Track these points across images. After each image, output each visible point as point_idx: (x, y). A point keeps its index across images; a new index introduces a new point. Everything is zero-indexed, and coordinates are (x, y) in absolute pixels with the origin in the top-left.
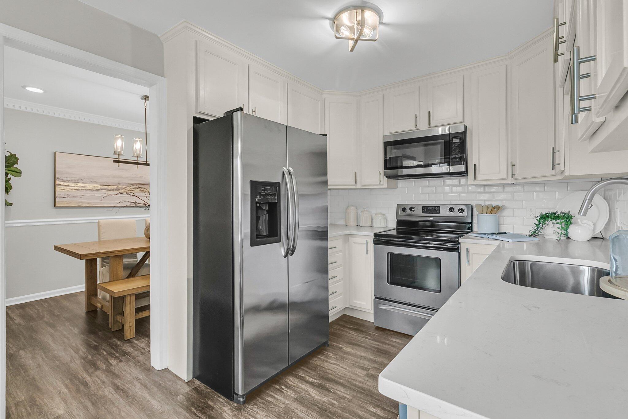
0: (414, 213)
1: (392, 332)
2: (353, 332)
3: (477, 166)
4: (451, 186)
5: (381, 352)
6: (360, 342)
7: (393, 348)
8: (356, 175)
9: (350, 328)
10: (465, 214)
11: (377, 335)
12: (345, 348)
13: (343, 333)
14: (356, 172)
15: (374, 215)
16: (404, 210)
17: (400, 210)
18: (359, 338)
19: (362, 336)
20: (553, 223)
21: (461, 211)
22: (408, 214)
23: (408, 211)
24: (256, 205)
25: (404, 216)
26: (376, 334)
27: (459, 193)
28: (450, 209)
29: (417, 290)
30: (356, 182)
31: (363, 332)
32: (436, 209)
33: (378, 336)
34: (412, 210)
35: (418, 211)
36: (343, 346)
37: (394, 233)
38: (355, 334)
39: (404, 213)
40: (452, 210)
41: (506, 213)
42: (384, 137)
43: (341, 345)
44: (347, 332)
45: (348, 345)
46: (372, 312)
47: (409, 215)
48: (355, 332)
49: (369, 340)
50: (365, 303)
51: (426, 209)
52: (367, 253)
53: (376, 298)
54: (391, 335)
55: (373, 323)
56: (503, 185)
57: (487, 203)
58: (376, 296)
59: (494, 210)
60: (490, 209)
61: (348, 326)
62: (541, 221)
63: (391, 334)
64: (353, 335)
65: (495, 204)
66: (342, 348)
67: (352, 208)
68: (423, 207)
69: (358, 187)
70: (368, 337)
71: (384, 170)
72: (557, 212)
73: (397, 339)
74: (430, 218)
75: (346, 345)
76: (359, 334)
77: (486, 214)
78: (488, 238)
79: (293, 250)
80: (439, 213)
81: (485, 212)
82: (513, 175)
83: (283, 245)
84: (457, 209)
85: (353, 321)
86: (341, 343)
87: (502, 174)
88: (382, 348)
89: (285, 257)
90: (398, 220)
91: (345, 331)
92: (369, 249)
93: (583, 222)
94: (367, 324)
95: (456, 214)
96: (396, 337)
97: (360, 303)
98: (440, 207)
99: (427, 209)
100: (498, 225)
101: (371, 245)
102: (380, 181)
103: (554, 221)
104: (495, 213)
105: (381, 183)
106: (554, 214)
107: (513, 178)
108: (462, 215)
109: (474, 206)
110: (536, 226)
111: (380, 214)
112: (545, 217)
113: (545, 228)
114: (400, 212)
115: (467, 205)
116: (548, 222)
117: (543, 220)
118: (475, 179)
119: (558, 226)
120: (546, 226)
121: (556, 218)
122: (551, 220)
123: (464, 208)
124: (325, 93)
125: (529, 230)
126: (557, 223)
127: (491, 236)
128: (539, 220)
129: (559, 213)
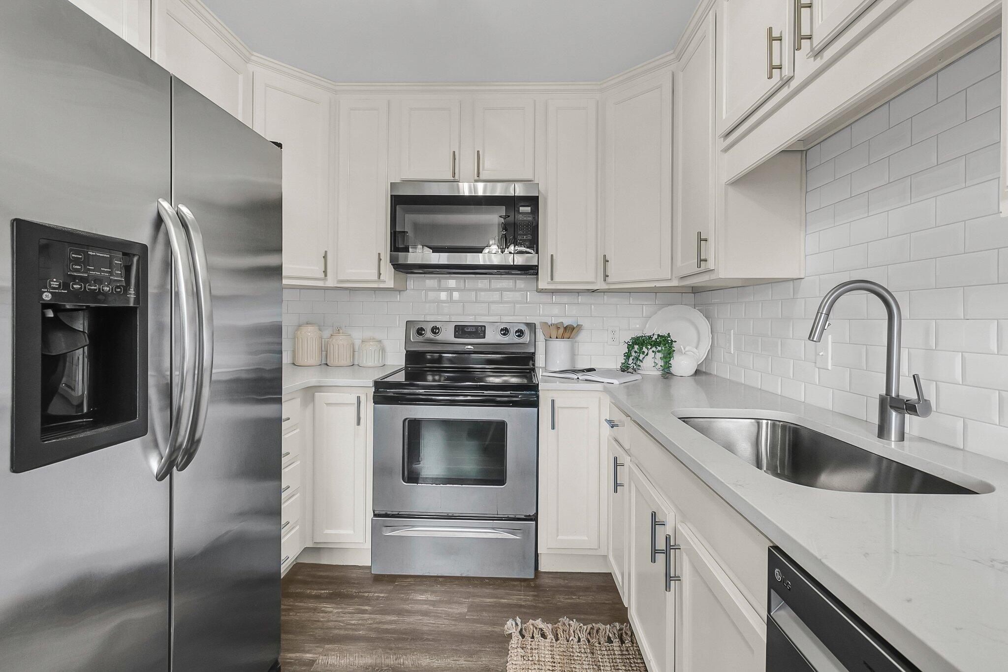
0: (440, 337)
1: (412, 580)
2: (328, 607)
3: (555, 256)
4: (501, 290)
5: (404, 639)
6: (353, 629)
7: (426, 620)
8: (325, 257)
9: (318, 597)
10: (526, 338)
11: (382, 595)
12: (321, 657)
13: (306, 616)
14: (326, 252)
15: (357, 343)
16: (420, 331)
17: (413, 332)
18: (347, 618)
19: (351, 609)
20: (653, 352)
21: (520, 333)
22: (428, 340)
23: (429, 335)
24: (43, 314)
25: (420, 344)
26: (381, 593)
27: (515, 303)
28: (502, 330)
29: (463, 486)
30: (325, 272)
31: (351, 597)
32: (479, 331)
33: (387, 598)
34: (435, 333)
35: (447, 335)
36: (316, 654)
37: (401, 377)
38: (336, 611)
39: (421, 338)
40: (505, 332)
41: (582, 338)
42: (393, 185)
43: (309, 652)
44: (315, 610)
45: (327, 646)
46: (368, 545)
47: (431, 342)
48: (333, 603)
49: (372, 616)
50: (351, 532)
51: (461, 331)
52: (359, 423)
53: (375, 515)
54: (411, 588)
55: (370, 568)
56: (578, 292)
57: (555, 321)
58: (376, 512)
59: (569, 331)
60: (561, 331)
61: (314, 592)
62: (633, 348)
63: (411, 585)
64: (331, 612)
65: (567, 322)
66: (312, 662)
67: (310, 328)
68: (456, 327)
69: (330, 282)
70: (367, 608)
71: (391, 251)
72: (653, 335)
73: (426, 591)
74: (469, 347)
75: (321, 650)
76: (344, 606)
77: (557, 338)
78: (578, 378)
79: (192, 451)
80: (484, 338)
81: (554, 336)
82: (606, 276)
83: (156, 445)
84: (513, 331)
85: (321, 577)
86: (307, 649)
87: (590, 275)
88: (403, 627)
89: (160, 478)
90: (407, 351)
91: (310, 610)
92: (362, 415)
93: (686, 349)
94: (354, 574)
95: (512, 338)
96: (423, 588)
97: (342, 532)
98: (485, 326)
99: (463, 330)
100: (573, 355)
101: (368, 408)
102: (380, 274)
103: (654, 349)
104: (568, 337)
105: (382, 278)
106: (650, 337)
107: (605, 280)
108: (521, 340)
109: (538, 326)
110: (628, 356)
111: (372, 339)
112: (640, 343)
113: (641, 358)
114: (413, 337)
115: (528, 324)
116: (644, 349)
117: (636, 347)
118: (552, 279)
119: (659, 355)
120: (642, 356)
121: (656, 344)
122: (649, 347)
123: (523, 328)
124: (253, 58)
125: (616, 362)
126: (659, 351)
127: (581, 376)
128: (630, 347)
129: (656, 337)
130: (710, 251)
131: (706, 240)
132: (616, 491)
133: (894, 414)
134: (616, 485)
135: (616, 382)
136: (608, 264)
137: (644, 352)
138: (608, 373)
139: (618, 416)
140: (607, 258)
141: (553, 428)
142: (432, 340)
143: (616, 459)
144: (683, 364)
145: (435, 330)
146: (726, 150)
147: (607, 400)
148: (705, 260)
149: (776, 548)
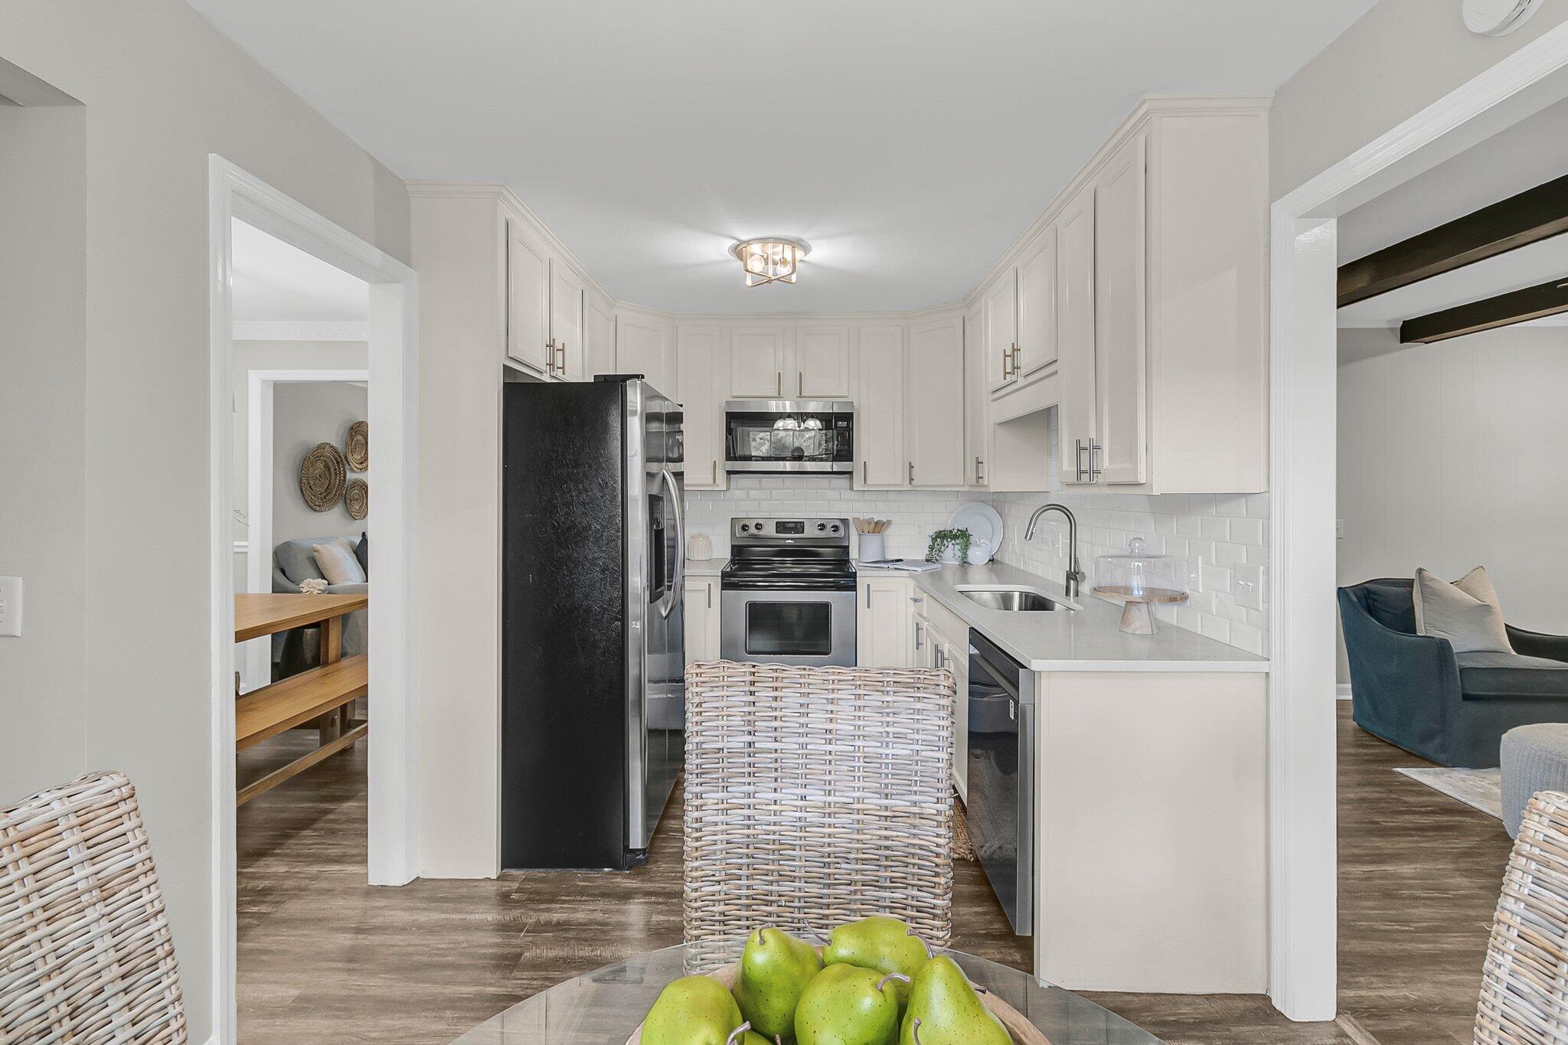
0: (762, 533)
3: (867, 464)
10: (841, 533)
16: (744, 528)
17: (738, 528)
20: (953, 544)
21: (836, 528)
22: (752, 535)
23: (752, 530)
25: (744, 538)
28: (819, 525)
32: (798, 527)
34: (758, 529)
35: (770, 530)
39: (745, 534)
40: (822, 527)
41: (890, 532)
42: (729, 404)
47: (754, 537)
51: (782, 527)
57: (867, 517)
59: (879, 527)
60: (873, 525)
62: (936, 541)
65: (878, 518)
68: (777, 523)
71: (725, 461)
72: (954, 529)
74: (789, 541)
77: (869, 533)
78: (888, 567)
80: (804, 533)
81: (866, 530)
82: (911, 480)
84: (829, 526)
87: (898, 478)
90: (732, 545)
92: (713, 598)
93: (981, 541)
95: (828, 533)
98: (806, 524)
99: (784, 526)
100: (883, 547)
102: (714, 478)
103: (953, 542)
104: (878, 531)
105: (715, 482)
106: (951, 532)
107: (910, 484)
108: (836, 535)
109: (851, 521)
110: (931, 548)
111: (699, 535)
112: (941, 536)
113: (942, 550)
114: (739, 533)
115: (843, 520)
116: (945, 542)
117: (939, 540)
118: (865, 482)
119: (958, 547)
120: (943, 548)
121: (955, 537)
122: (949, 540)
123: (838, 523)
124: (617, 304)
125: (922, 554)
126: (957, 544)
127: (890, 565)
128: (934, 540)
129: (955, 531)
130: (985, 471)
131: (982, 463)
132: (917, 648)
133: (1072, 582)
134: (918, 644)
135: (919, 569)
136: (913, 470)
137: (944, 545)
138: (915, 563)
139: (920, 595)
140: (912, 465)
141: (869, 607)
142: (755, 535)
143: (917, 624)
144: (978, 555)
145: (758, 527)
146: (994, 400)
147: (912, 583)
148: (982, 478)
149: (972, 628)
